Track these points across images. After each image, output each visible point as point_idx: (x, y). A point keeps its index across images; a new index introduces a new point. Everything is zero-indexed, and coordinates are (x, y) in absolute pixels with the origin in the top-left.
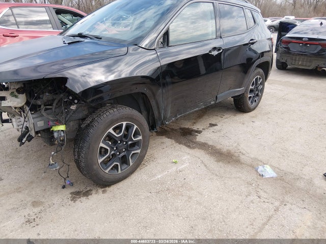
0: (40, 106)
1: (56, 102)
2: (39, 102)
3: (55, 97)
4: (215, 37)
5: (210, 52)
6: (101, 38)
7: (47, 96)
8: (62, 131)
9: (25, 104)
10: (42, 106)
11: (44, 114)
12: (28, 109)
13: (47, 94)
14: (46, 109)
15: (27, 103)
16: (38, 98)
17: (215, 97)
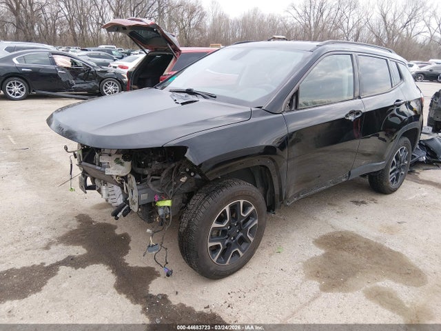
0: (146, 176)
1: (165, 172)
2: (146, 172)
3: (164, 166)
4: (352, 97)
5: (347, 116)
6: (215, 97)
7: (156, 165)
8: (168, 207)
9: (130, 173)
10: (149, 176)
11: (151, 185)
12: (133, 178)
13: (156, 162)
14: (153, 180)
15: (132, 172)
16: (146, 166)
17: (348, 173)
